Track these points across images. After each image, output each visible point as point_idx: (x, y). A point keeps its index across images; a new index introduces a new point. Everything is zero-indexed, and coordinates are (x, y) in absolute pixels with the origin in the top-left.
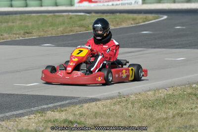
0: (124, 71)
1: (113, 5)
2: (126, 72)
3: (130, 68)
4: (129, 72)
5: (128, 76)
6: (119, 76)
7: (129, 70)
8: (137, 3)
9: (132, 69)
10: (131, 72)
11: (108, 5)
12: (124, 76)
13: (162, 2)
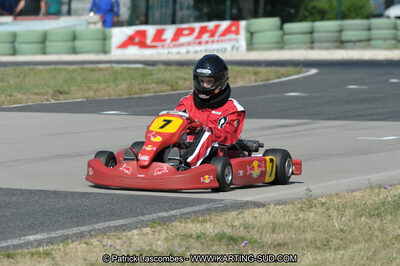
0: (256, 164)
1: (188, 52)
2: (259, 166)
3: (268, 158)
4: (265, 167)
5: (263, 174)
6: (245, 174)
7: (265, 160)
8: (237, 49)
9: (272, 160)
10: (269, 165)
11: (178, 53)
12: (256, 173)
13: (287, 46)
